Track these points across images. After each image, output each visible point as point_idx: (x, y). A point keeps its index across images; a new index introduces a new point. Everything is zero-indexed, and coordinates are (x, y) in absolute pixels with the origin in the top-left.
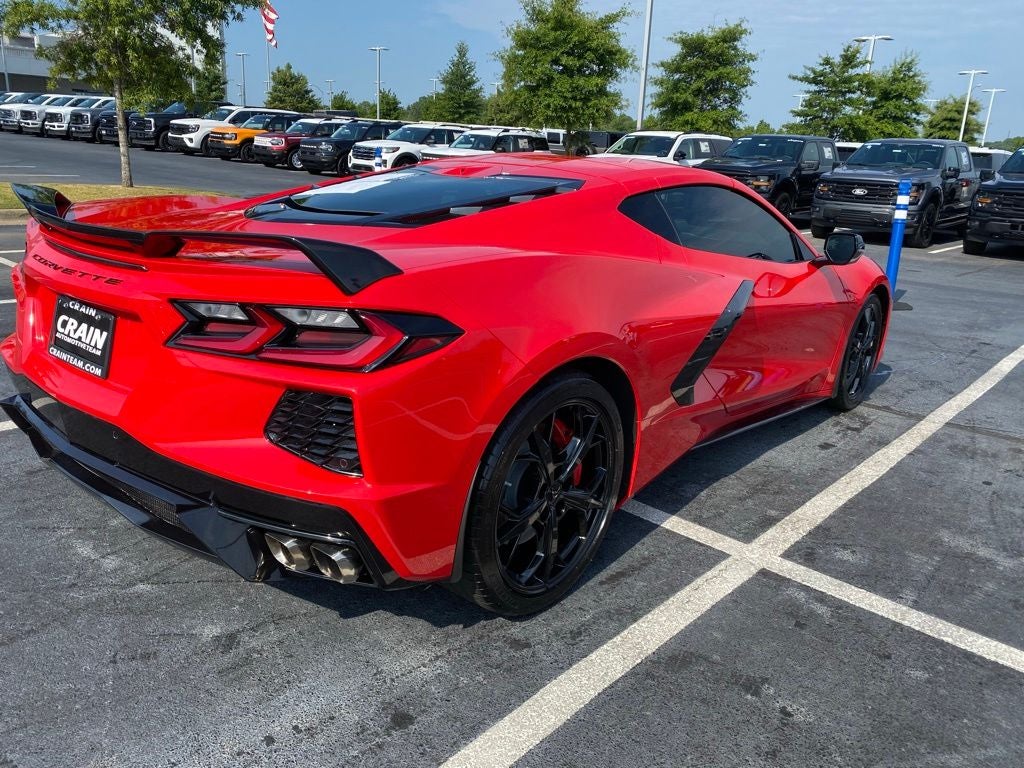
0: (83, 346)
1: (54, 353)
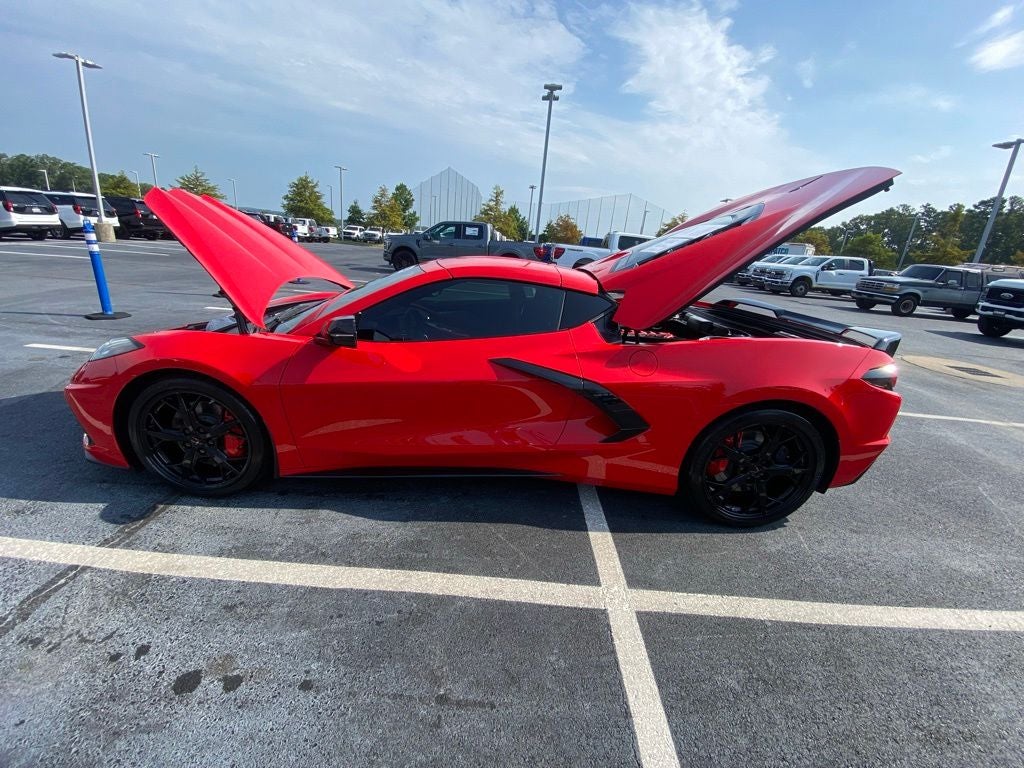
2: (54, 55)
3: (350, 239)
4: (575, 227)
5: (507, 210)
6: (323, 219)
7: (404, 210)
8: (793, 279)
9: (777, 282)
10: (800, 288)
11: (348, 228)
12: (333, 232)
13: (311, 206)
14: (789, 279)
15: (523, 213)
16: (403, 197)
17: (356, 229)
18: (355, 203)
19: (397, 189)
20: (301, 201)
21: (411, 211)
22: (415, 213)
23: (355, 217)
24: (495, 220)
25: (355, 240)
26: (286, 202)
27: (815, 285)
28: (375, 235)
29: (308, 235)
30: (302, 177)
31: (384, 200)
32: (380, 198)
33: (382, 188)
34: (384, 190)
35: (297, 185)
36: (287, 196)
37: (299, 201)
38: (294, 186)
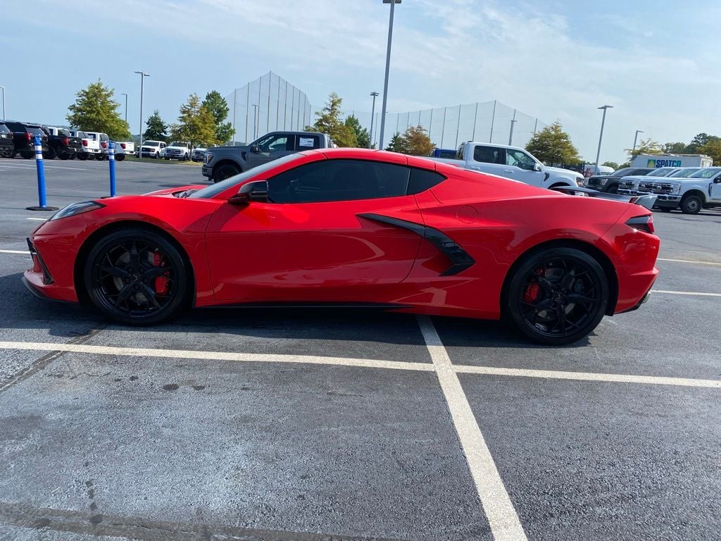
3: (148, 156)
4: (428, 139)
5: (344, 121)
6: (116, 133)
7: (217, 122)
8: (682, 193)
9: (665, 198)
10: (692, 204)
11: (146, 144)
12: (130, 147)
13: (104, 117)
14: (678, 194)
15: (364, 124)
16: (216, 108)
17: (156, 145)
18: (156, 114)
19: (208, 97)
20: (92, 112)
21: (225, 122)
22: (230, 124)
23: (155, 130)
24: (331, 131)
25: (154, 157)
26: (72, 113)
27: (708, 200)
28: (179, 151)
29: (100, 152)
30: (94, 84)
31: (193, 110)
32: (189, 108)
33: (191, 96)
34: (193, 98)
35: (87, 93)
36: (74, 106)
37: (88, 112)
38: (83, 95)
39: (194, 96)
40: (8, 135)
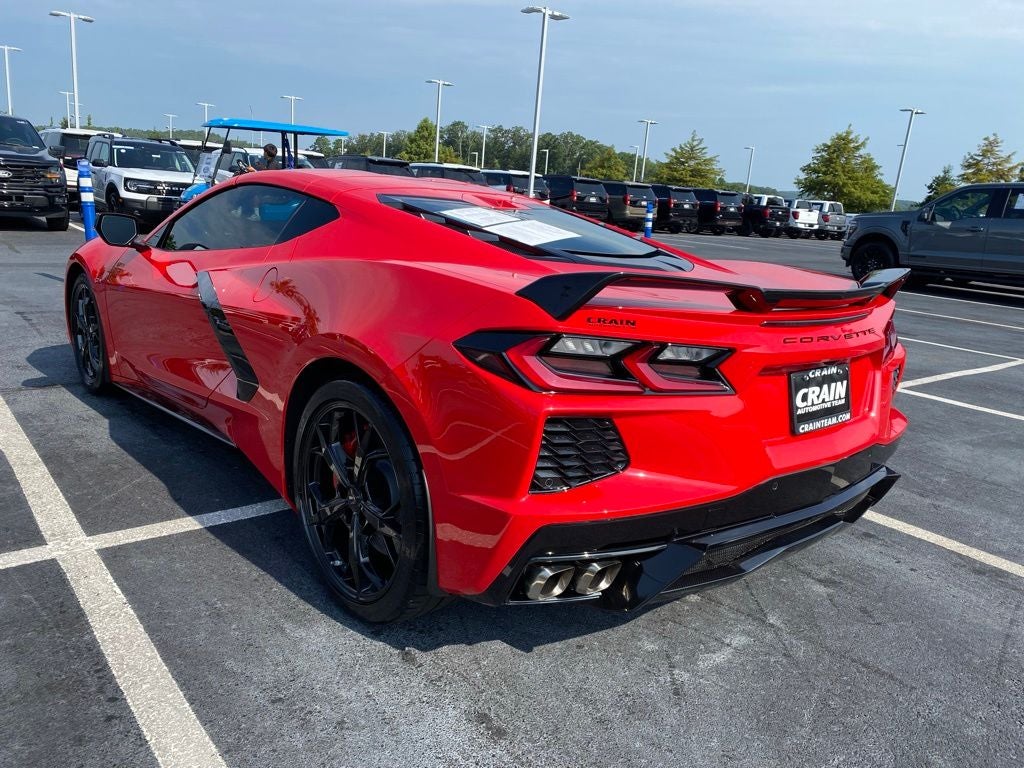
0: (829, 405)
1: (806, 430)
2: (523, 11)
13: (843, 179)
18: (946, 172)
20: (829, 173)
26: (803, 176)
29: (816, 227)
30: (840, 133)
31: (986, 161)
32: (980, 158)
33: (985, 139)
34: (990, 143)
35: (829, 147)
36: (809, 165)
37: (825, 173)
38: (823, 150)
39: (992, 138)
40: (739, 209)
